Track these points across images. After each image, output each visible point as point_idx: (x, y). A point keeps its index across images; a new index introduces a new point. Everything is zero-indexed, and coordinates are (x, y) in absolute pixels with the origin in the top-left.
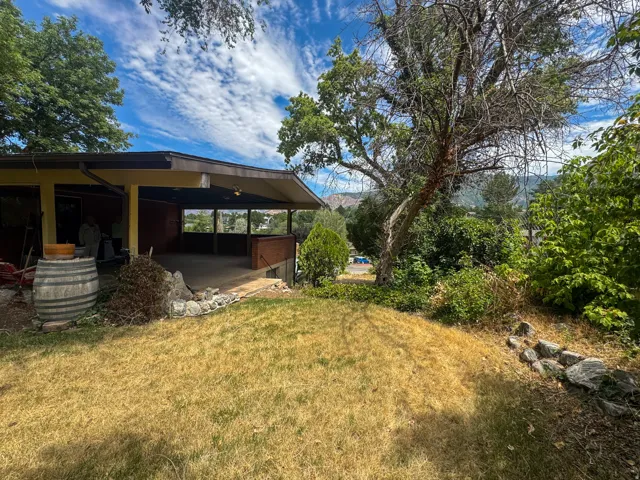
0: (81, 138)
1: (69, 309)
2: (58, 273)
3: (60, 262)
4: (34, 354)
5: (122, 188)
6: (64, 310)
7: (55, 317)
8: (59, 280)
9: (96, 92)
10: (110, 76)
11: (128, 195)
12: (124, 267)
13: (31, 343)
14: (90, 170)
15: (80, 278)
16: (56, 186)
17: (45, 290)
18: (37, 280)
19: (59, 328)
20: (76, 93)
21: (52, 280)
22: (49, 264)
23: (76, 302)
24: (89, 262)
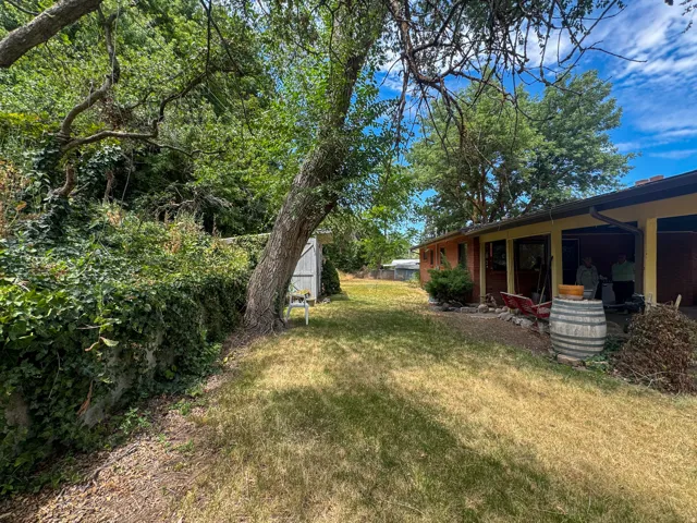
0: (575, 178)
1: (578, 348)
2: (570, 312)
3: (571, 302)
4: (555, 378)
5: (635, 224)
6: (574, 347)
7: (567, 351)
8: (570, 318)
9: (589, 125)
10: (605, 101)
11: (642, 233)
12: (637, 316)
13: (551, 367)
14: (601, 213)
15: (588, 320)
16: (563, 232)
17: (559, 326)
18: (552, 315)
19: (570, 362)
20: (569, 137)
21: (564, 317)
22: (562, 303)
23: (585, 342)
24: (597, 305)
